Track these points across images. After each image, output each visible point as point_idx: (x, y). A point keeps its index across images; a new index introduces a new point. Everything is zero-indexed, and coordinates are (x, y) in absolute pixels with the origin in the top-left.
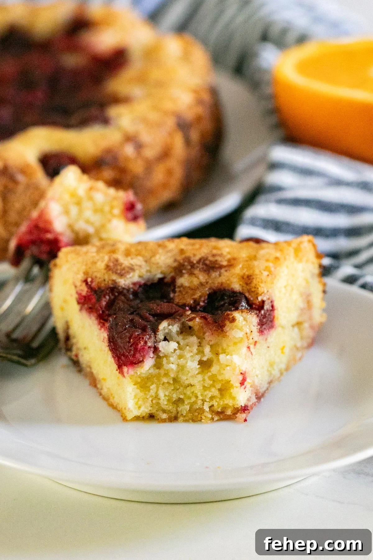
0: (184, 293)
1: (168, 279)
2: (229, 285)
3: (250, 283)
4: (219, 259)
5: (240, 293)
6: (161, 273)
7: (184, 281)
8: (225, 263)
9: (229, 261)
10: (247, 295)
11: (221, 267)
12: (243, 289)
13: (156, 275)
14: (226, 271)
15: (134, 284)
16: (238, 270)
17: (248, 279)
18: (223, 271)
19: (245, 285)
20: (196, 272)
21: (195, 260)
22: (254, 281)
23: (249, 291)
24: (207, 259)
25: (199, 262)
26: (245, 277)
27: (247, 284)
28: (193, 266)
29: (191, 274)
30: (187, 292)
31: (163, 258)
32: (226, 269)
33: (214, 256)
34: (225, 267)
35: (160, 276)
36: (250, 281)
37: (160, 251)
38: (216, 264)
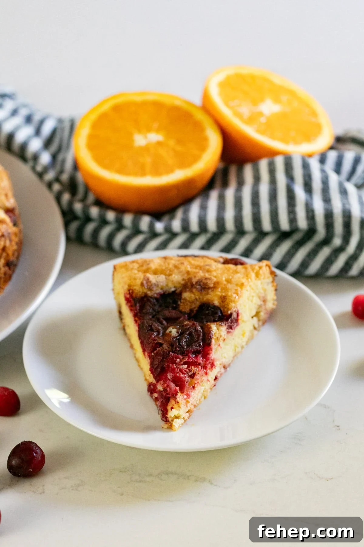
0: (185, 304)
1: (178, 291)
2: (212, 301)
3: (225, 302)
4: (209, 282)
5: (218, 307)
6: (175, 287)
7: (186, 295)
8: (212, 285)
9: (214, 284)
10: (222, 309)
11: (209, 288)
12: (220, 305)
13: (171, 288)
14: (212, 291)
15: (157, 294)
16: (219, 292)
17: (224, 299)
18: (210, 290)
19: (221, 303)
20: (194, 290)
21: (194, 281)
22: (227, 300)
23: (224, 307)
24: (201, 281)
25: (196, 283)
26: (222, 297)
27: (222, 302)
28: (192, 285)
29: (191, 292)
30: (187, 304)
31: (176, 277)
32: (212, 289)
33: (206, 279)
34: (211, 288)
35: (173, 289)
36: (224, 300)
37: (176, 271)
38: (207, 285)
